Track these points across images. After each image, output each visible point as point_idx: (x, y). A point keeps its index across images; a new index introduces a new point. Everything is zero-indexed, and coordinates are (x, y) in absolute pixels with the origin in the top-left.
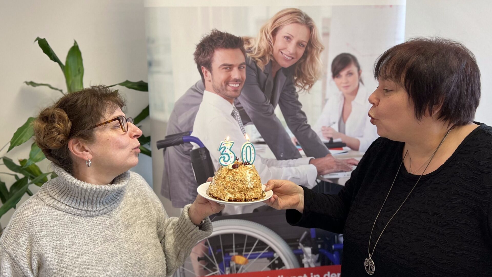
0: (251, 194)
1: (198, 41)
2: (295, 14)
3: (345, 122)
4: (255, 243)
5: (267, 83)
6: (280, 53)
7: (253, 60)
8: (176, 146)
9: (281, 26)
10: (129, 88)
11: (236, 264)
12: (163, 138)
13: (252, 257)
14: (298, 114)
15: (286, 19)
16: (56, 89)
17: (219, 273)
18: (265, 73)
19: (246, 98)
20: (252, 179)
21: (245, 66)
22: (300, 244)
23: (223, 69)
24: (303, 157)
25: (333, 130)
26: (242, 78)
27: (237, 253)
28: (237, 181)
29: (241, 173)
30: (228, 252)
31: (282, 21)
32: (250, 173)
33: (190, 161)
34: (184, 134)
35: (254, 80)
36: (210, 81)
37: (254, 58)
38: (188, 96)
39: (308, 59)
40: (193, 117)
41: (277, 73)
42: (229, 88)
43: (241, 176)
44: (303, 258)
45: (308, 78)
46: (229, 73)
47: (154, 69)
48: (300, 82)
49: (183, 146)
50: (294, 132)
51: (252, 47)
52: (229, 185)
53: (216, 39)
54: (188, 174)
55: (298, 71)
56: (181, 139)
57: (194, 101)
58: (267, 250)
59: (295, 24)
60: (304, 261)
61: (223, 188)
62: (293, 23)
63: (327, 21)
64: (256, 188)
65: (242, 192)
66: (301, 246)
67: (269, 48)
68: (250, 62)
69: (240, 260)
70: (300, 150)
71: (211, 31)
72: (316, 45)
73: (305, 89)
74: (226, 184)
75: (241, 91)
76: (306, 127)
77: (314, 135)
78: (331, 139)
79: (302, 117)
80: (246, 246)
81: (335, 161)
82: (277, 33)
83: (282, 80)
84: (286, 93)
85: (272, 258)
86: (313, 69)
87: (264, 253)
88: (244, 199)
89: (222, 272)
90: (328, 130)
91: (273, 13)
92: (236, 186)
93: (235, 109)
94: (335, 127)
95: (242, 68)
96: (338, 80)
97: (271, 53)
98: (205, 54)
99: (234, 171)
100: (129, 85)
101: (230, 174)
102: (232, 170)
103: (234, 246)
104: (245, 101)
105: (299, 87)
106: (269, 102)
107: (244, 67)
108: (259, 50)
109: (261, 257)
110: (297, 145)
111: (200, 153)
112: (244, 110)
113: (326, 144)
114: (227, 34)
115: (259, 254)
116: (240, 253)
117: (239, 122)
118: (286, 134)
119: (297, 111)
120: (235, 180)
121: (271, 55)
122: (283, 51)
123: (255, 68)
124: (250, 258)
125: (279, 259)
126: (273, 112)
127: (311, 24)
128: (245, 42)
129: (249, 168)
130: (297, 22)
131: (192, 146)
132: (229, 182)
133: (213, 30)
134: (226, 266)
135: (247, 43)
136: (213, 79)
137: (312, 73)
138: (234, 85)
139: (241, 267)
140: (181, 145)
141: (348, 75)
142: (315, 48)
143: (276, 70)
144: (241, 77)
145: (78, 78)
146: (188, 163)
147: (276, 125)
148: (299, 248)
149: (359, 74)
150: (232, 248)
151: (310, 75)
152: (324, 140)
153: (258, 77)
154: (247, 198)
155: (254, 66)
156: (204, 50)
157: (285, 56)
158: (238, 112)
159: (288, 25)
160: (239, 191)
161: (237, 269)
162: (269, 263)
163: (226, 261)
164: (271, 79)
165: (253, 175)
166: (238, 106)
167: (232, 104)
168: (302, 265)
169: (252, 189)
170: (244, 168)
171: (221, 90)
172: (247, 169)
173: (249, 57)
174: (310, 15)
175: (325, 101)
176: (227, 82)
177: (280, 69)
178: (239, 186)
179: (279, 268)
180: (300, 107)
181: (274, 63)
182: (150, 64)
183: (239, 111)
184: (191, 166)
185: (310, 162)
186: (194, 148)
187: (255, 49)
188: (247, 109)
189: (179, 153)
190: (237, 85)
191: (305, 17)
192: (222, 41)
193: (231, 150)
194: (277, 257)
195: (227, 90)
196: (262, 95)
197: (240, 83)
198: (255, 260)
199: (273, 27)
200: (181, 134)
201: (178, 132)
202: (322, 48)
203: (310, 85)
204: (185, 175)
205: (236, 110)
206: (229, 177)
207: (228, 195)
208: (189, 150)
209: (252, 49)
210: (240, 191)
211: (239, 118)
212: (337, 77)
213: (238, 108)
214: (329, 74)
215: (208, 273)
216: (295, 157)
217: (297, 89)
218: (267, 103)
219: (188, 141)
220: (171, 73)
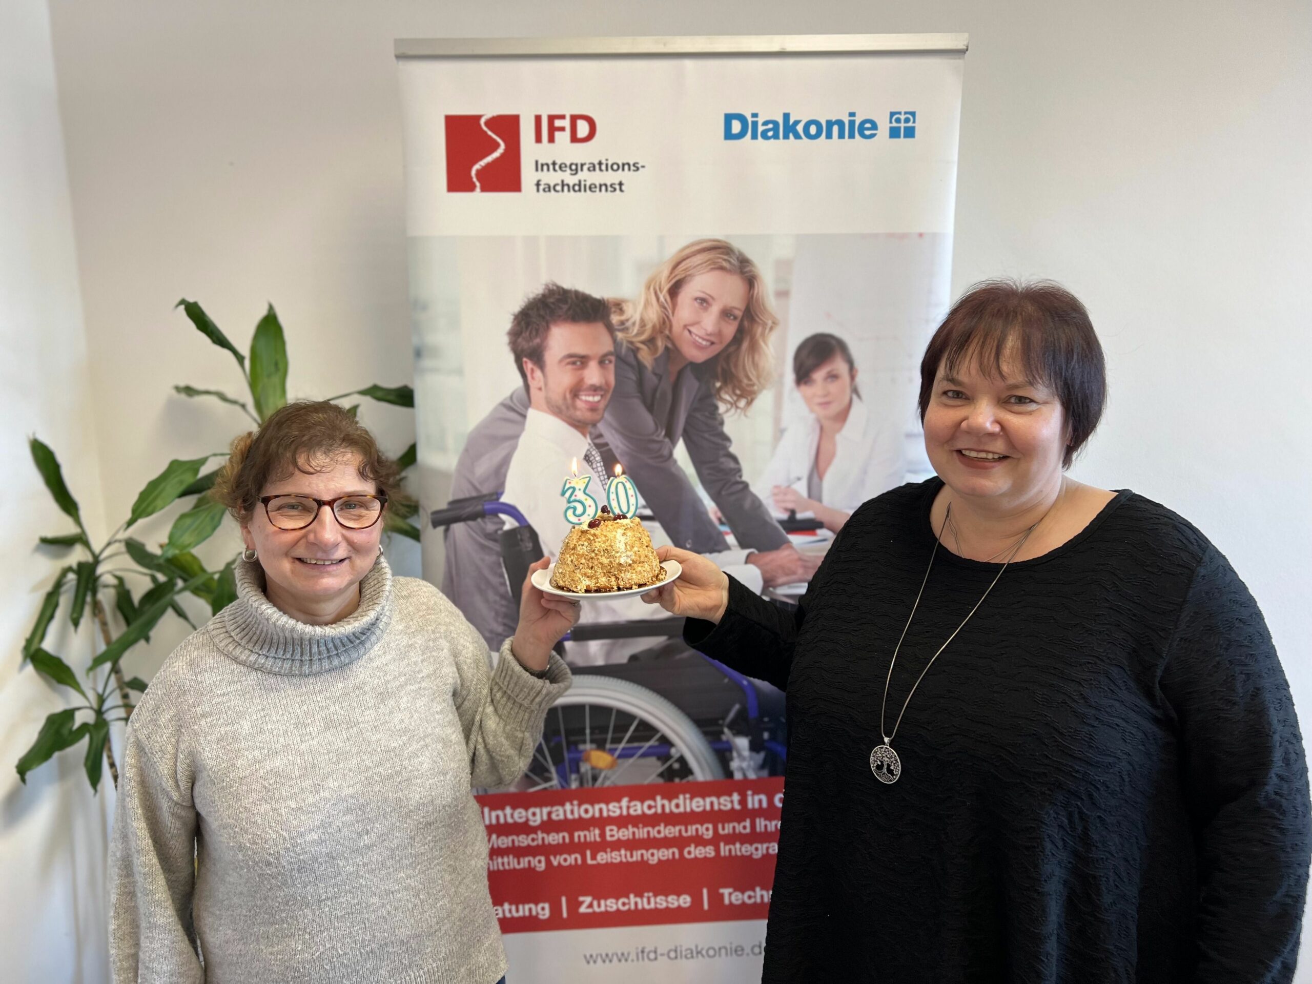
0: (629, 575)
1: (517, 305)
2: (720, 250)
3: (821, 478)
4: (631, 725)
5: (658, 395)
6: (686, 333)
7: (630, 346)
8: (471, 523)
9: (689, 275)
10: (379, 399)
11: (593, 768)
12: (443, 505)
13: (625, 755)
14: (723, 460)
15: (699, 262)
16: (234, 402)
17: (556, 785)
18: (655, 374)
19: (614, 424)
20: (628, 547)
21: (613, 358)
22: (726, 730)
23: (568, 364)
24: (733, 548)
25: (795, 493)
26: (607, 384)
27: (594, 746)
28: (596, 552)
29: (605, 536)
30: (576, 744)
31: (690, 267)
32: (624, 534)
33: (498, 554)
34: (486, 498)
35: (631, 387)
36: (540, 389)
37: (632, 343)
38: (494, 419)
39: (745, 345)
40: (504, 463)
41: (680, 374)
42: (579, 404)
43: (604, 542)
44: (732, 759)
45: (744, 385)
46: (580, 372)
47: (427, 363)
48: (727, 393)
49: (485, 523)
50: (716, 498)
51: (627, 320)
52: (583, 561)
53: (553, 303)
54: (495, 580)
55: (723, 369)
56: (479, 508)
57: (507, 429)
58: (658, 740)
59: (717, 274)
60: (734, 765)
61: (572, 567)
62: (712, 269)
63: (784, 266)
64: (639, 563)
65: (610, 572)
66: (727, 734)
67: (664, 322)
68: (624, 351)
69: (599, 759)
70: (727, 533)
71: (544, 287)
72: (762, 316)
73: (737, 407)
74: (577, 560)
75: (604, 410)
76: (741, 486)
77: (757, 505)
78: (793, 512)
79: (732, 465)
80: (614, 731)
81: (800, 559)
82: (680, 290)
83: (690, 388)
84: (698, 415)
85: (668, 757)
86: (755, 365)
87: (650, 747)
88: (616, 588)
89: (564, 784)
90: (785, 494)
91: (673, 249)
92: (596, 563)
93: (592, 447)
94: (801, 488)
95: (607, 362)
96: (807, 390)
97: (667, 332)
98: (531, 333)
99: (590, 533)
100: (380, 394)
101: (584, 539)
102: (587, 531)
103: (588, 731)
104: (613, 432)
105: (725, 403)
106: (663, 433)
107: (610, 362)
108: (643, 324)
109: (644, 755)
110: (722, 523)
111: (519, 537)
112: (610, 450)
113: (782, 522)
114: (577, 293)
115: (640, 748)
116: (601, 745)
117: (601, 474)
118: (697, 501)
119: (722, 453)
120: (594, 551)
121: (668, 338)
122: (693, 329)
123: (634, 363)
124: (620, 757)
125: (682, 760)
126: (671, 454)
127: (751, 273)
128: (613, 309)
129: (624, 526)
130: (722, 268)
131: (503, 523)
132: (582, 555)
133: (547, 285)
134: (572, 772)
135: (618, 311)
136: (546, 384)
137: (752, 374)
138: (590, 399)
139: (602, 775)
140: (479, 520)
141: (829, 380)
142: (760, 322)
143: (678, 368)
144: (603, 382)
145: (276, 380)
146: (493, 558)
147: (677, 481)
148: (724, 738)
149: (852, 377)
150: (584, 734)
151: (750, 379)
152: (777, 514)
153: (640, 383)
154: (622, 584)
155: (631, 360)
156: (528, 324)
157: (697, 338)
158: (599, 454)
159: (703, 273)
160: (603, 572)
161: (595, 779)
162: (660, 768)
163: (571, 760)
164: (666, 386)
165: (632, 537)
166: (598, 441)
167: (584, 435)
168: (729, 774)
169: (630, 565)
170: (612, 525)
171: (564, 408)
172: (618, 528)
173: (622, 339)
174: (750, 254)
175: (779, 432)
176: (575, 391)
177: (686, 367)
178: (601, 561)
179: (682, 778)
180: (728, 444)
181: (672, 352)
182: (418, 353)
183: (601, 452)
184: (499, 564)
185: (748, 560)
186: (507, 527)
187: (634, 324)
188: (617, 447)
189: (474, 535)
190: (597, 398)
191: (738, 258)
192: (565, 307)
193: (587, 492)
194: (677, 756)
195: (575, 408)
196: (648, 420)
197: (602, 393)
198: (631, 760)
199: (672, 279)
200: (480, 498)
201: (474, 494)
202: (774, 323)
203: (749, 398)
204: (488, 582)
205: (594, 450)
206: (583, 545)
207: (583, 581)
208: (496, 531)
209: (628, 324)
210: (605, 571)
211: (601, 466)
212: (806, 383)
213: (598, 446)
214: (789, 376)
215: (535, 784)
216: (717, 548)
217: (722, 408)
218: (658, 436)
219: (494, 513)
220: (459, 372)
